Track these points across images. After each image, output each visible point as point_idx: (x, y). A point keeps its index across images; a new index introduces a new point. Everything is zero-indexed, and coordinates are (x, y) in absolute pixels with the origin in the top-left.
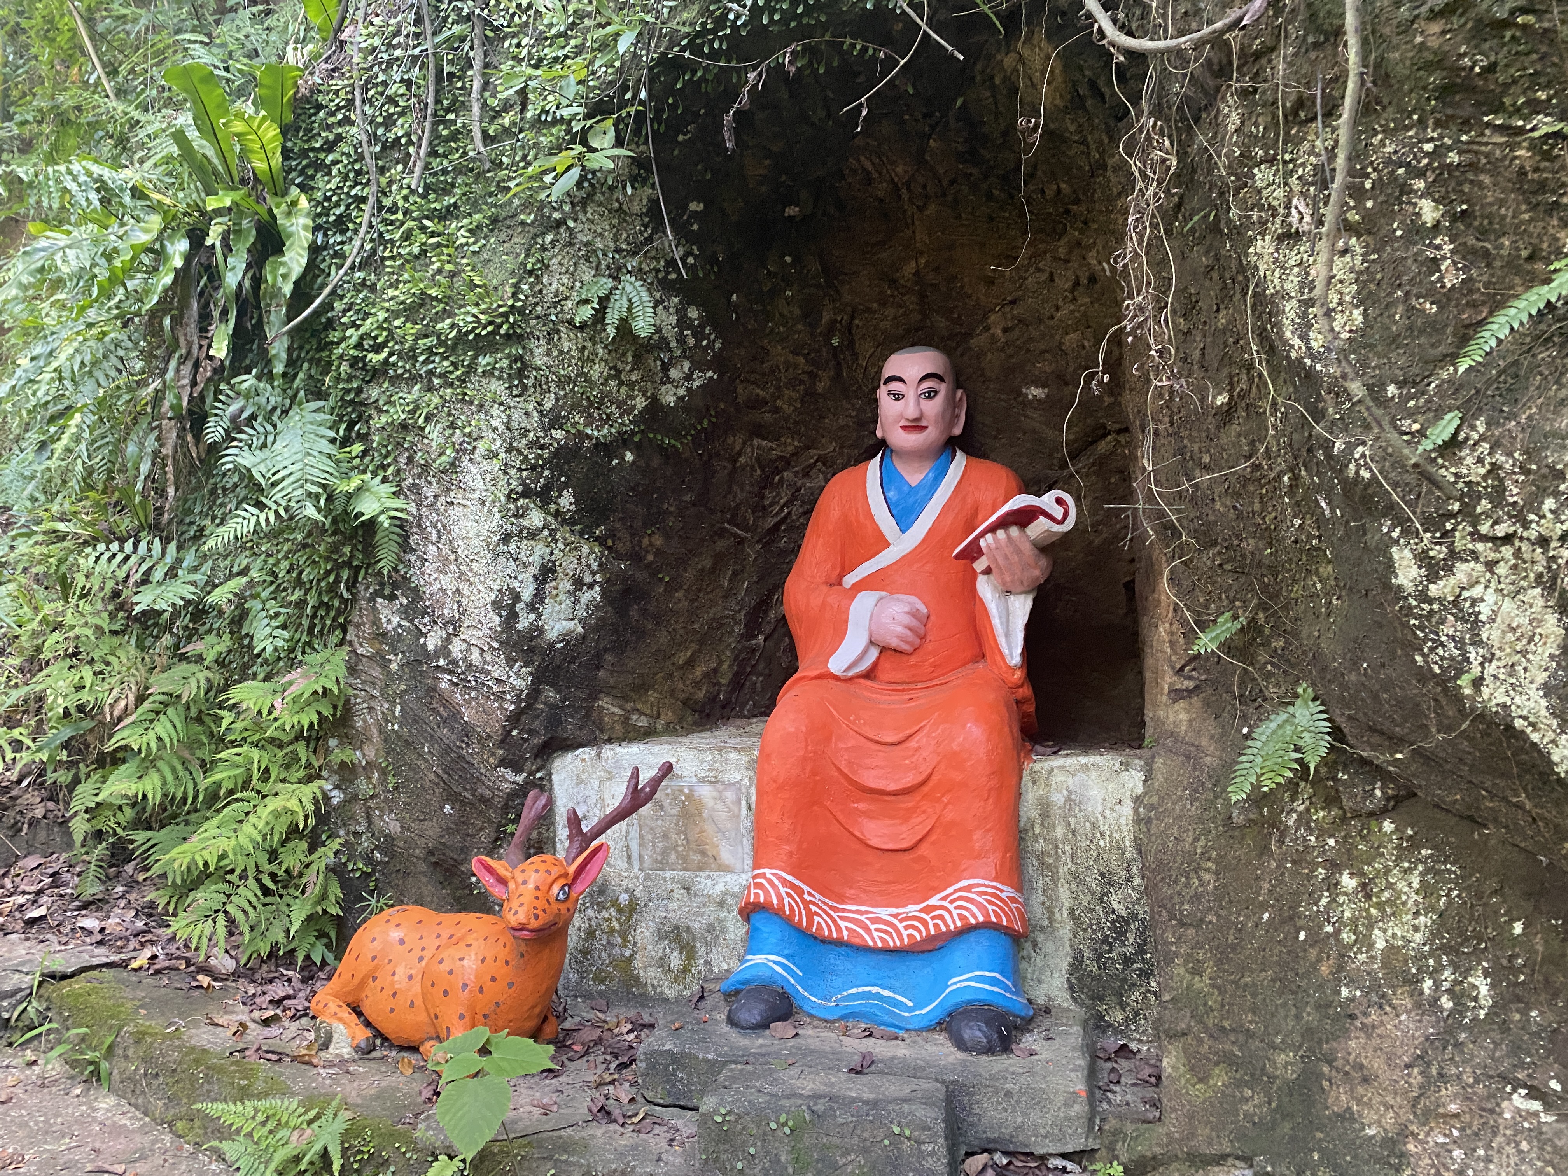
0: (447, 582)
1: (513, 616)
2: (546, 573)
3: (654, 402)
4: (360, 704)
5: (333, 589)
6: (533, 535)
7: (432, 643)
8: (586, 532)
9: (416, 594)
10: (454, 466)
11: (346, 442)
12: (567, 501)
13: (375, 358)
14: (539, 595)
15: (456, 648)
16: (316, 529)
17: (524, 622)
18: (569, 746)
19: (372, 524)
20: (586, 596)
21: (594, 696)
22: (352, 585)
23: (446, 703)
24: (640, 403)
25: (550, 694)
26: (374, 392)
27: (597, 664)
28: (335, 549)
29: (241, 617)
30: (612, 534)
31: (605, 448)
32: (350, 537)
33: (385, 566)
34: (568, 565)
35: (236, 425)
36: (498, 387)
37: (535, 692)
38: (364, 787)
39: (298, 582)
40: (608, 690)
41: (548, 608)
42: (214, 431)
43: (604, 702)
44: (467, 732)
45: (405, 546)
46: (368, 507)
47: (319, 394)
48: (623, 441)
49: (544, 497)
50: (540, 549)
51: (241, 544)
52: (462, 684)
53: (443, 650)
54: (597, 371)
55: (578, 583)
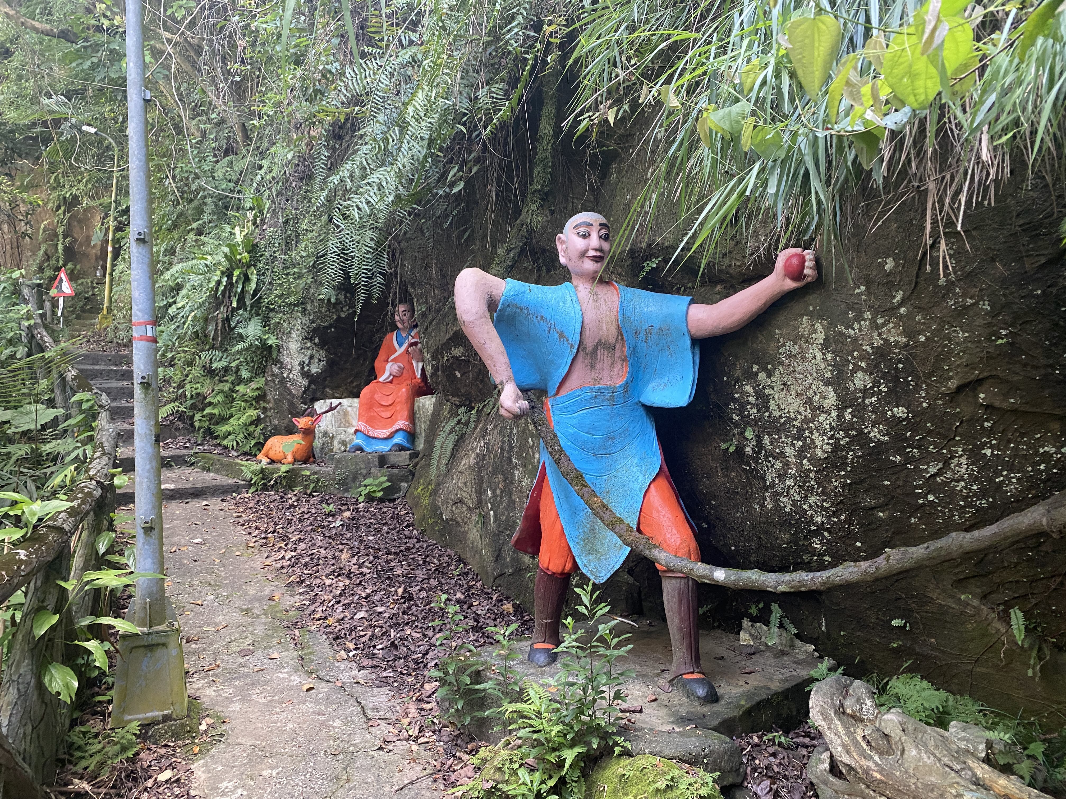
0: (289, 360)
1: (303, 368)
2: (311, 357)
3: (339, 317)
4: (268, 392)
5: (261, 362)
6: (308, 348)
7: (285, 375)
8: (322, 348)
9: (282, 363)
10: (290, 332)
11: (264, 327)
12: (317, 340)
13: (272, 307)
14: (310, 362)
15: (291, 376)
16: (257, 347)
17: (306, 369)
18: (318, 400)
19: (271, 346)
20: (322, 363)
21: (324, 388)
22: (266, 361)
23: (289, 389)
24: (335, 317)
25: (313, 386)
26: (271, 315)
27: (325, 379)
28: (262, 352)
29: (238, 370)
30: (329, 348)
31: (326, 328)
32: (266, 349)
33: (274, 356)
34: (317, 355)
35: (238, 323)
36: (299, 314)
37: (309, 385)
38: (269, 413)
39: (253, 361)
40: (328, 387)
41: (312, 366)
42: (233, 324)
43: (327, 389)
44: (294, 396)
45: (279, 352)
46: (270, 342)
47: (258, 315)
48: (331, 326)
49: (311, 340)
50: (310, 352)
51: (238, 352)
52: (292, 385)
53: (288, 377)
54: (323, 310)
55: (320, 360)
